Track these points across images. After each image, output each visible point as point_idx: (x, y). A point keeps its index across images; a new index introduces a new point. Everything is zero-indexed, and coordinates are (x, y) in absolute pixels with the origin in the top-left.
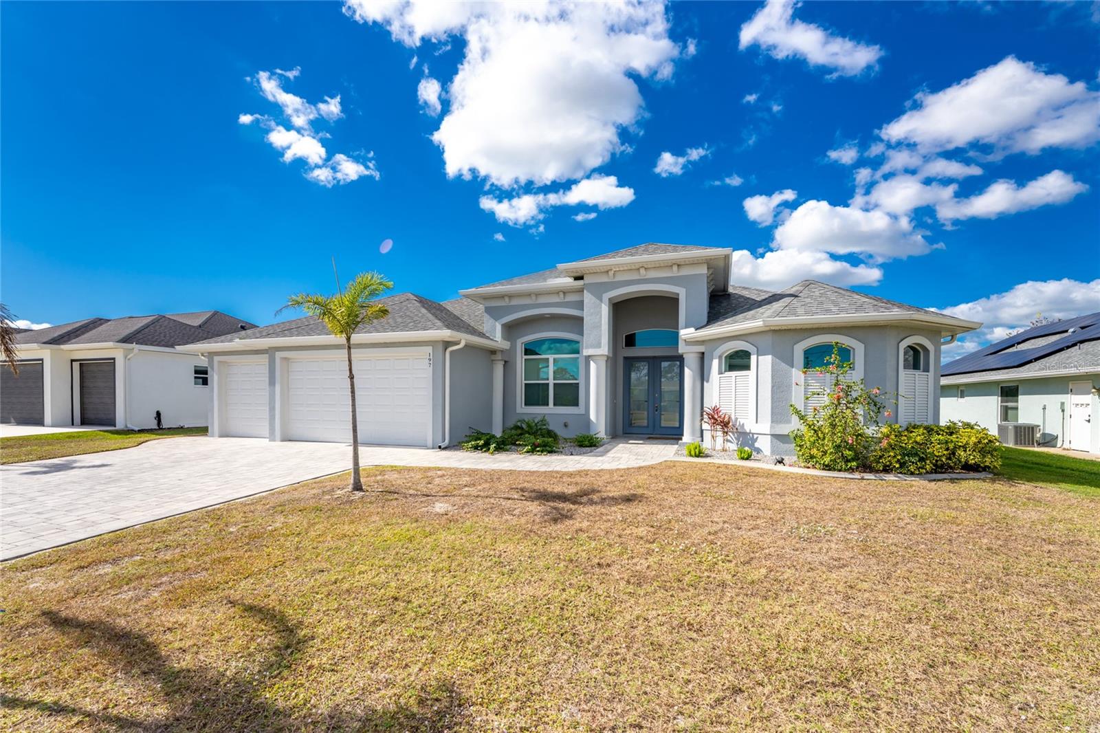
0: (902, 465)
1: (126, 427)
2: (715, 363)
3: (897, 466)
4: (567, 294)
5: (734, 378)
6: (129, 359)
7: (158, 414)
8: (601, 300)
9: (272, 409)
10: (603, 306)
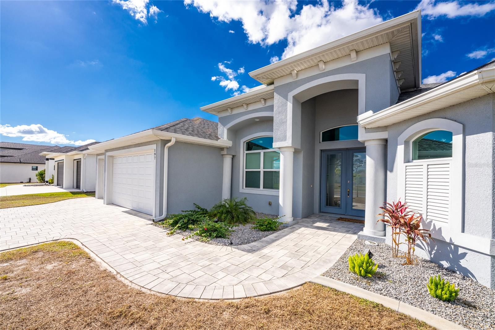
1: (83, 190)
2: (401, 149)
5: (425, 167)
6: (85, 159)
8: (287, 100)
10: (289, 103)
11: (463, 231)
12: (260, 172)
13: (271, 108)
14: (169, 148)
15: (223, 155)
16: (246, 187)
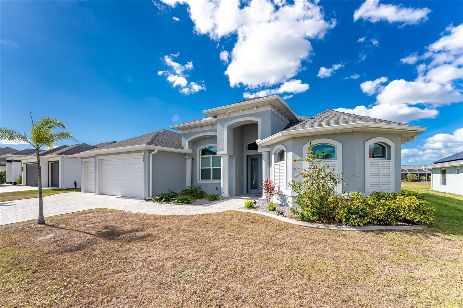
0: (347, 219)
1: (62, 187)
2: (274, 157)
3: (344, 220)
5: (279, 165)
6: (63, 161)
7: (75, 182)
9: (95, 181)
10: (225, 130)
11: (287, 190)
12: (210, 169)
13: (215, 130)
14: (153, 155)
15: (186, 158)
16: (202, 179)
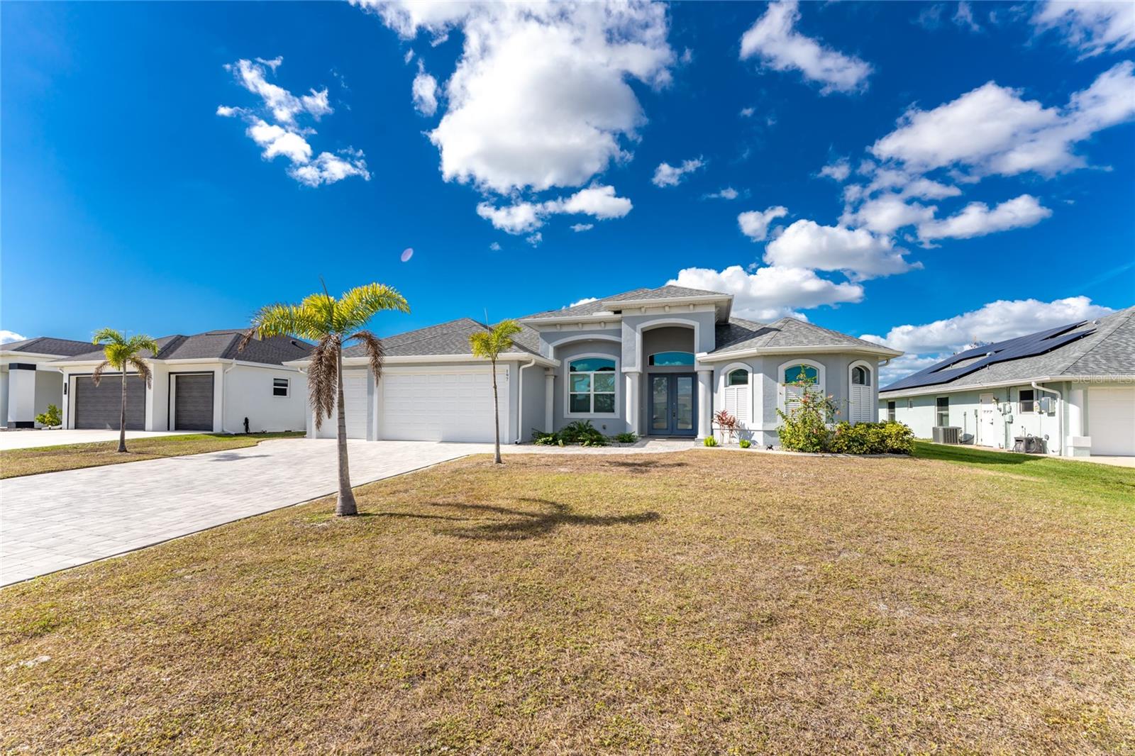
0: (849, 448)
1: (223, 431)
2: (722, 378)
3: (846, 448)
4: (607, 324)
5: (736, 390)
6: (227, 372)
7: (247, 420)
8: (635, 331)
9: (370, 415)
10: (637, 334)
11: (753, 422)
12: (589, 395)
14: (524, 369)
15: (546, 375)
16: (571, 411)
